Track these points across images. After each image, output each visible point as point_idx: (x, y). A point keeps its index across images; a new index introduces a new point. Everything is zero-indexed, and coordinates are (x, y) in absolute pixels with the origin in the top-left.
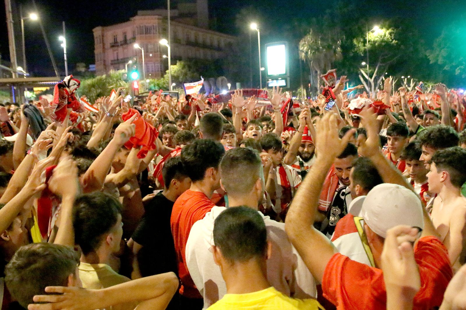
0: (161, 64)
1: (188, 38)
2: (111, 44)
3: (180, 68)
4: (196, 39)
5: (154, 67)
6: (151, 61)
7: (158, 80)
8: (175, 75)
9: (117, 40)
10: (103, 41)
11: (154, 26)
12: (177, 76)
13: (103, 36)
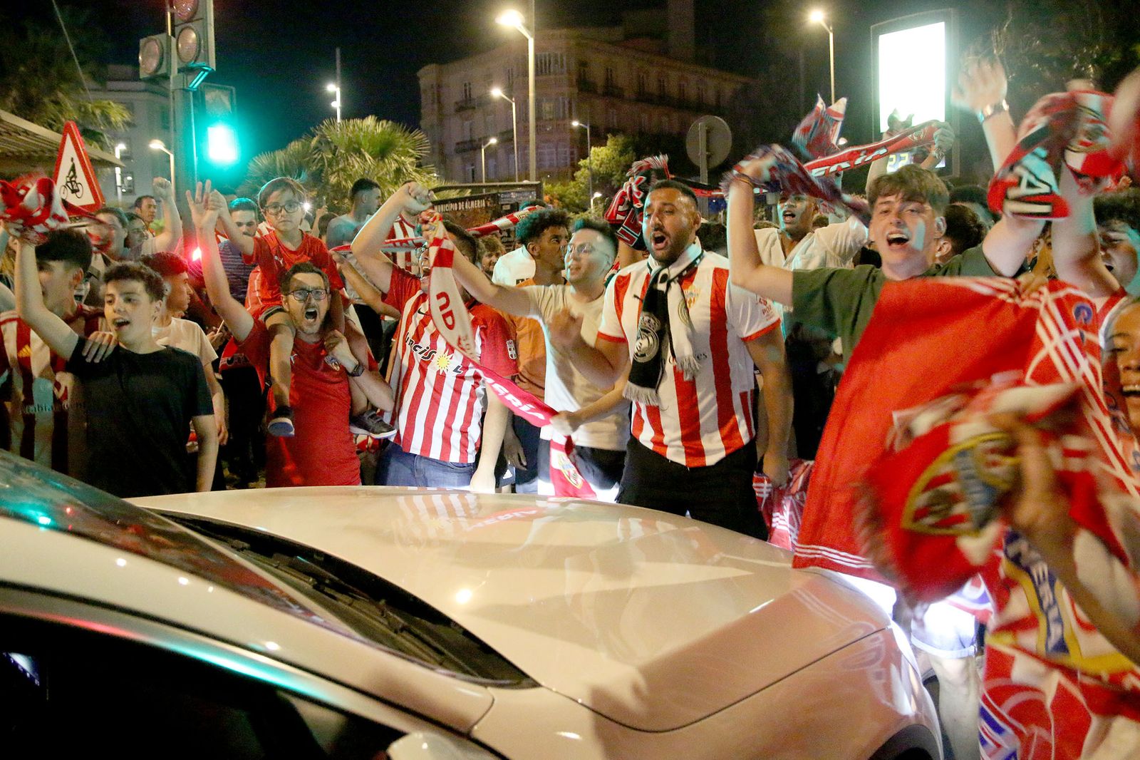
0: (572, 147)
1: (641, 85)
2: (456, 103)
3: (616, 154)
4: (661, 87)
5: (554, 156)
6: (548, 141)
7: (564, 185)
8: (602, 170)
9: (470, 95)
10: (439, 97)
11: (556, 55)
12: (607, 174)
13: (439, 86)
